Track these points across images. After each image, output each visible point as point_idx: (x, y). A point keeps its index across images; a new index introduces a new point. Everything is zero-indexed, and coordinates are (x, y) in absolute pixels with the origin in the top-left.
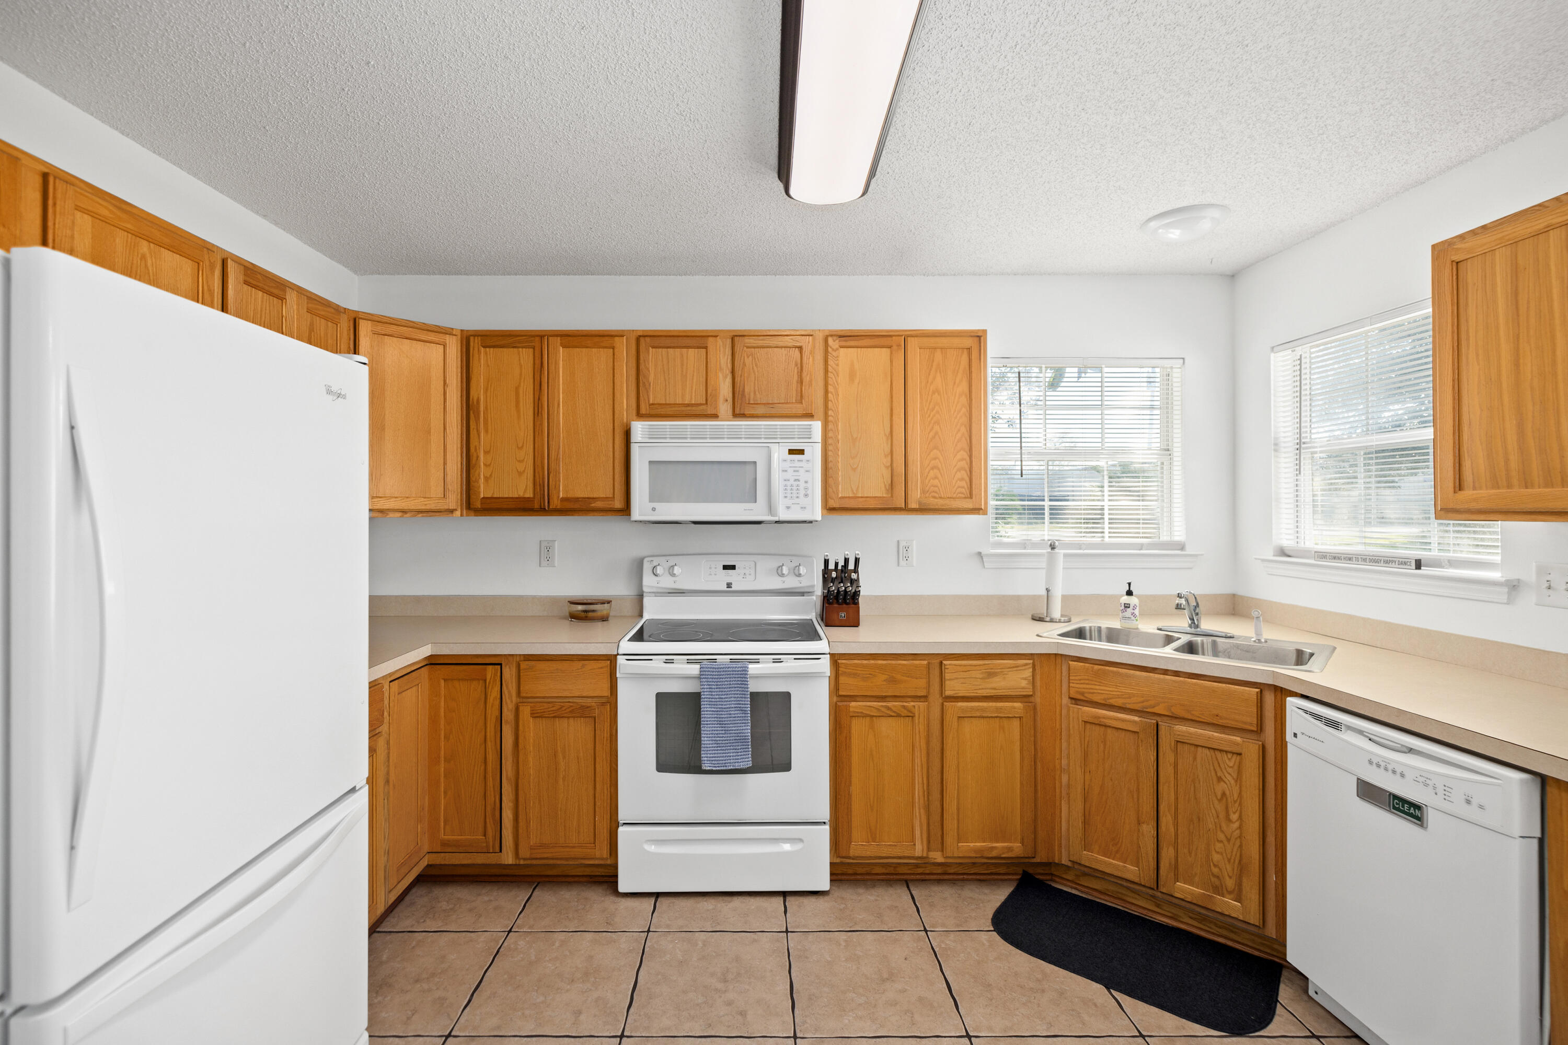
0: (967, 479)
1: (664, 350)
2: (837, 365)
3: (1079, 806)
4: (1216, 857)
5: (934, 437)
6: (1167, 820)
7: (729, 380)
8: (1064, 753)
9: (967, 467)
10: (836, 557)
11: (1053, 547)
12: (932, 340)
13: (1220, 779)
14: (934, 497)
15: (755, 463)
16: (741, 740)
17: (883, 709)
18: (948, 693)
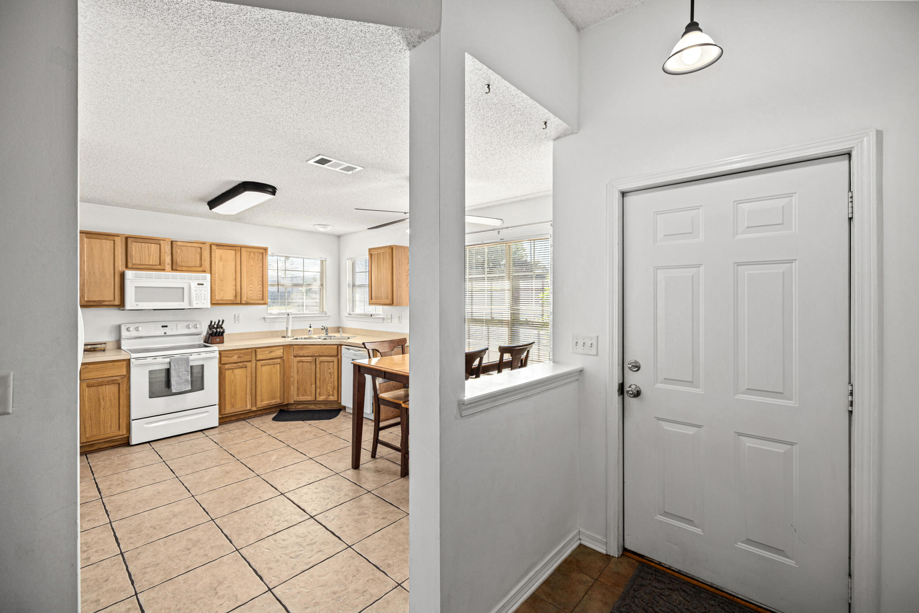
0: (262, 294)
1: (140, 244)
2: (215, 255)
3: (296, 385)
4: (329, 388)
5: (250, 281)
6: (318, 382)
7: (170, 257)
8: (292, 372)
9: (262, 290)
10: (215, 320)
11: (288, 315)
12: (251, 249)
13: (329, 369)
14: (251, 300)
15: (183, 288)
16: (187, 381)
17: (237, 366)
18: (258, 359)
